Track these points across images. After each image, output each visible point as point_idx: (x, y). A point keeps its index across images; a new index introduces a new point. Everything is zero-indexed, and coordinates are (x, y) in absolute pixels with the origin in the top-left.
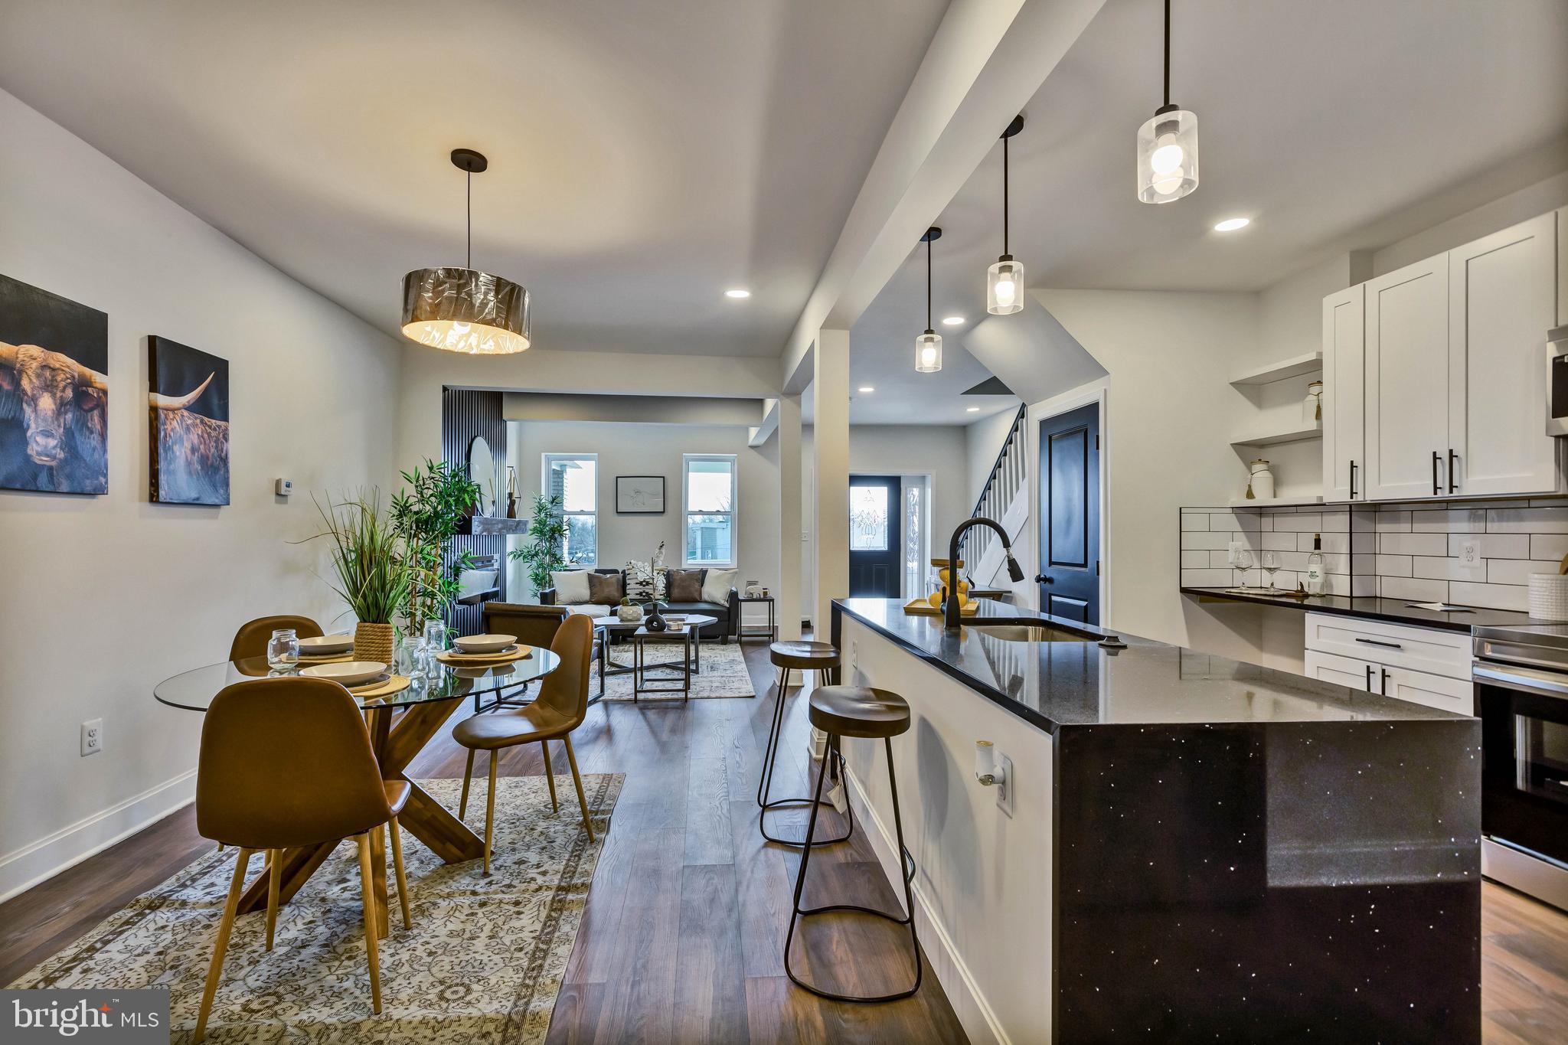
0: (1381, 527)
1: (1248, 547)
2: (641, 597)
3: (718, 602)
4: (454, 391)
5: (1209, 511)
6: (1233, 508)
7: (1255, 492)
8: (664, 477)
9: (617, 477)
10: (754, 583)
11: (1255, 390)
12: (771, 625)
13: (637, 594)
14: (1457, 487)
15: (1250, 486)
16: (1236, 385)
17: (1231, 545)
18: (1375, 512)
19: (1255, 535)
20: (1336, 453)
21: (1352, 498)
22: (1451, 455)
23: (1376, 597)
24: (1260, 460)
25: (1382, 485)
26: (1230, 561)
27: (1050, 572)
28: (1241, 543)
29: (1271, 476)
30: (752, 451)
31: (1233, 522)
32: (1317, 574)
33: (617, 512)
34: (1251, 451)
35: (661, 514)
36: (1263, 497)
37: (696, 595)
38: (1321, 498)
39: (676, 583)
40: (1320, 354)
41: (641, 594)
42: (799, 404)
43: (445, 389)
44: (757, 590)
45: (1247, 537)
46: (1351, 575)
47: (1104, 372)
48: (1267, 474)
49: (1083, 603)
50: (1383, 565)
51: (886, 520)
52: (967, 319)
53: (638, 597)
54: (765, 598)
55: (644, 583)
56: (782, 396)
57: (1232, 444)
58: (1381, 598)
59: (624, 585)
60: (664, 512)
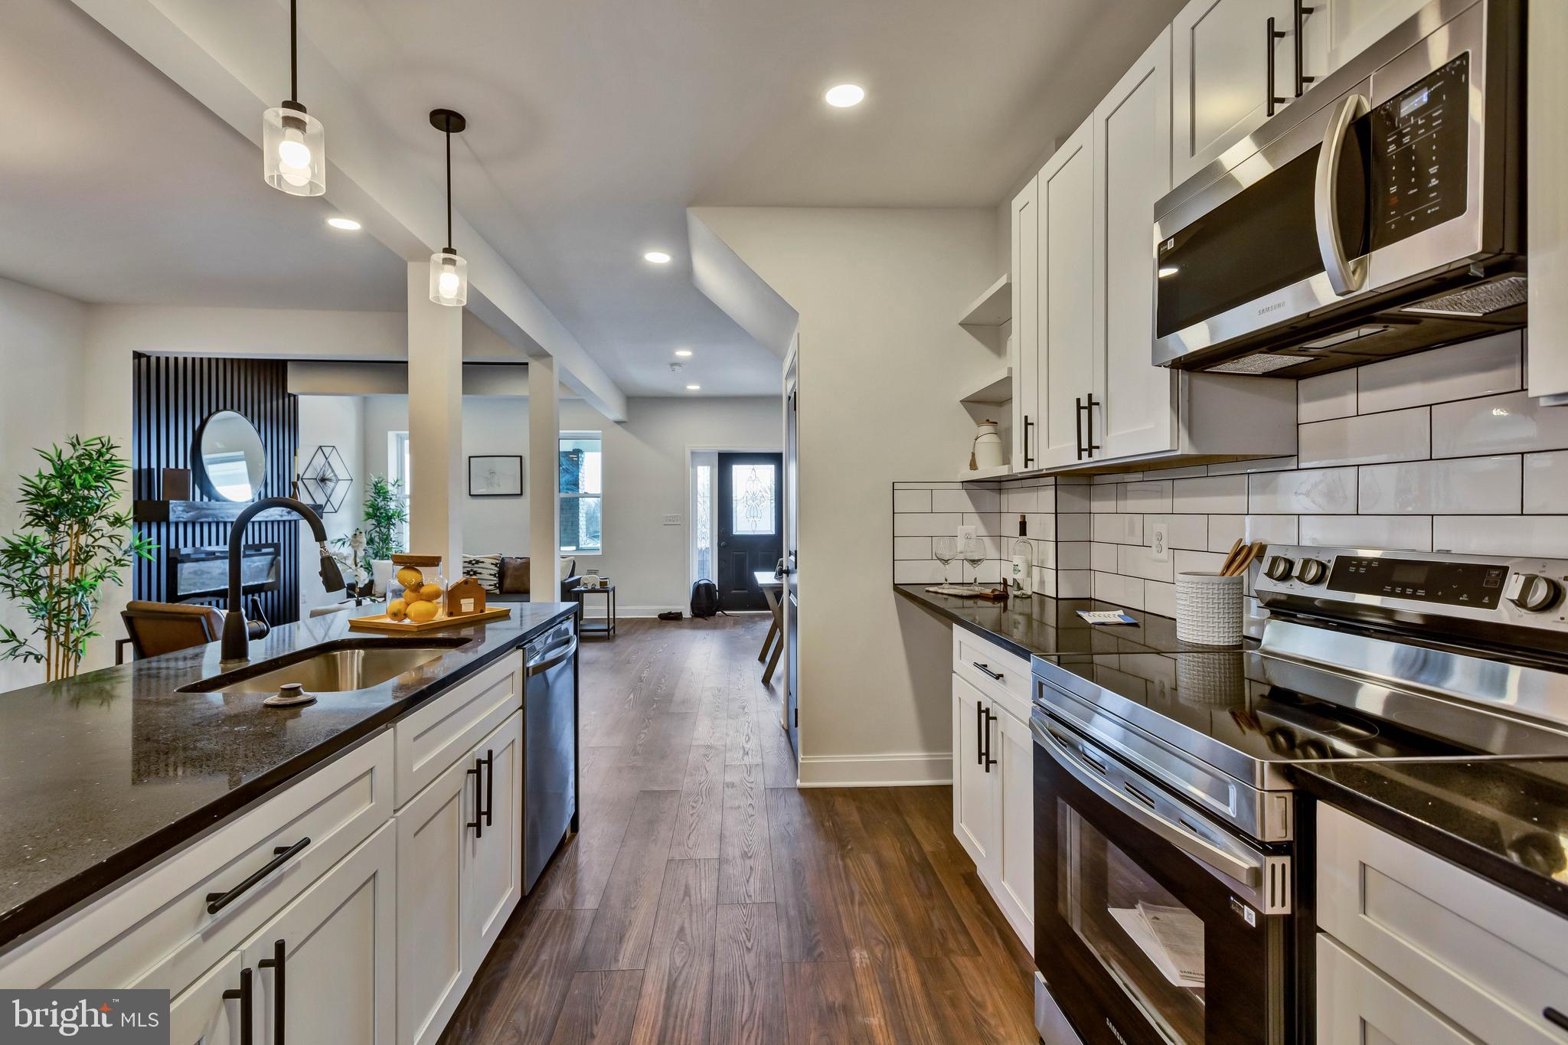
0: (1096, 506)
1: (983, 531)
4: (153, 360)
5: (930, 485)
6: (962, 482)
7: (979, 464)
8: (521, 457)
9: (470, 457)
10: (595, 572)
12: (611, 617)
14: (1098, 447)
15: (973, 454)
17: (961, 530)
18: (1091, 485)
19: (990, 516)
21: (1026, 466)
22: (1091, 403)
24: (988, 420)
25: (1050, 448)
26: (958, 551)
28: (974, 527)
29: (998, 441)
30: (619, 428)
31: (963, 500)
32: (1019, 568)
33: (467, 495)
35: (514, 497)
36: (989, 468)
39: (509, 572)
43: (137, 356)
44: (594, 580)
45: (981, 518)
46: (1057, 570)
48: (994, 438)
50: (1100, 556)
51: (773, 501)
54: (603, 588)
57: (961, 401)
60: (521, 494)
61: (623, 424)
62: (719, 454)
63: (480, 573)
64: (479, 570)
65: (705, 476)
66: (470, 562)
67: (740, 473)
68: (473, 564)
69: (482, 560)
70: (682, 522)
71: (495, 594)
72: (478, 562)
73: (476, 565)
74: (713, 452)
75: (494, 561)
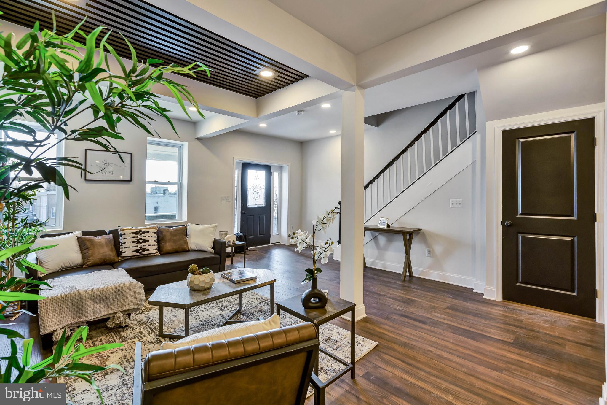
2: (138, 254)
3: (205, 249)
8: (131, 154)
9: (86, 150)
13: (133, 252)
30: (197, 141)
35: (128, 182)
37: (184, 247)
41: (138, 251)
49: (570, 239)
51: (264, 189)
53: (135, 254)
55: (141, 241)
59: (117, 244)
60: (131, 181)
61: (201, 140)
62: (242, 163)
63: (148, 241)
64: (147, 239)
65: (237, 174)
66: (138, 233)
67: (251, 173)
69: (147, 230)
70: (229, 200)
71: (157, 256)
72: (144, 232)
73: (144, 235)
74: (239, 162)
75: (156, 231)
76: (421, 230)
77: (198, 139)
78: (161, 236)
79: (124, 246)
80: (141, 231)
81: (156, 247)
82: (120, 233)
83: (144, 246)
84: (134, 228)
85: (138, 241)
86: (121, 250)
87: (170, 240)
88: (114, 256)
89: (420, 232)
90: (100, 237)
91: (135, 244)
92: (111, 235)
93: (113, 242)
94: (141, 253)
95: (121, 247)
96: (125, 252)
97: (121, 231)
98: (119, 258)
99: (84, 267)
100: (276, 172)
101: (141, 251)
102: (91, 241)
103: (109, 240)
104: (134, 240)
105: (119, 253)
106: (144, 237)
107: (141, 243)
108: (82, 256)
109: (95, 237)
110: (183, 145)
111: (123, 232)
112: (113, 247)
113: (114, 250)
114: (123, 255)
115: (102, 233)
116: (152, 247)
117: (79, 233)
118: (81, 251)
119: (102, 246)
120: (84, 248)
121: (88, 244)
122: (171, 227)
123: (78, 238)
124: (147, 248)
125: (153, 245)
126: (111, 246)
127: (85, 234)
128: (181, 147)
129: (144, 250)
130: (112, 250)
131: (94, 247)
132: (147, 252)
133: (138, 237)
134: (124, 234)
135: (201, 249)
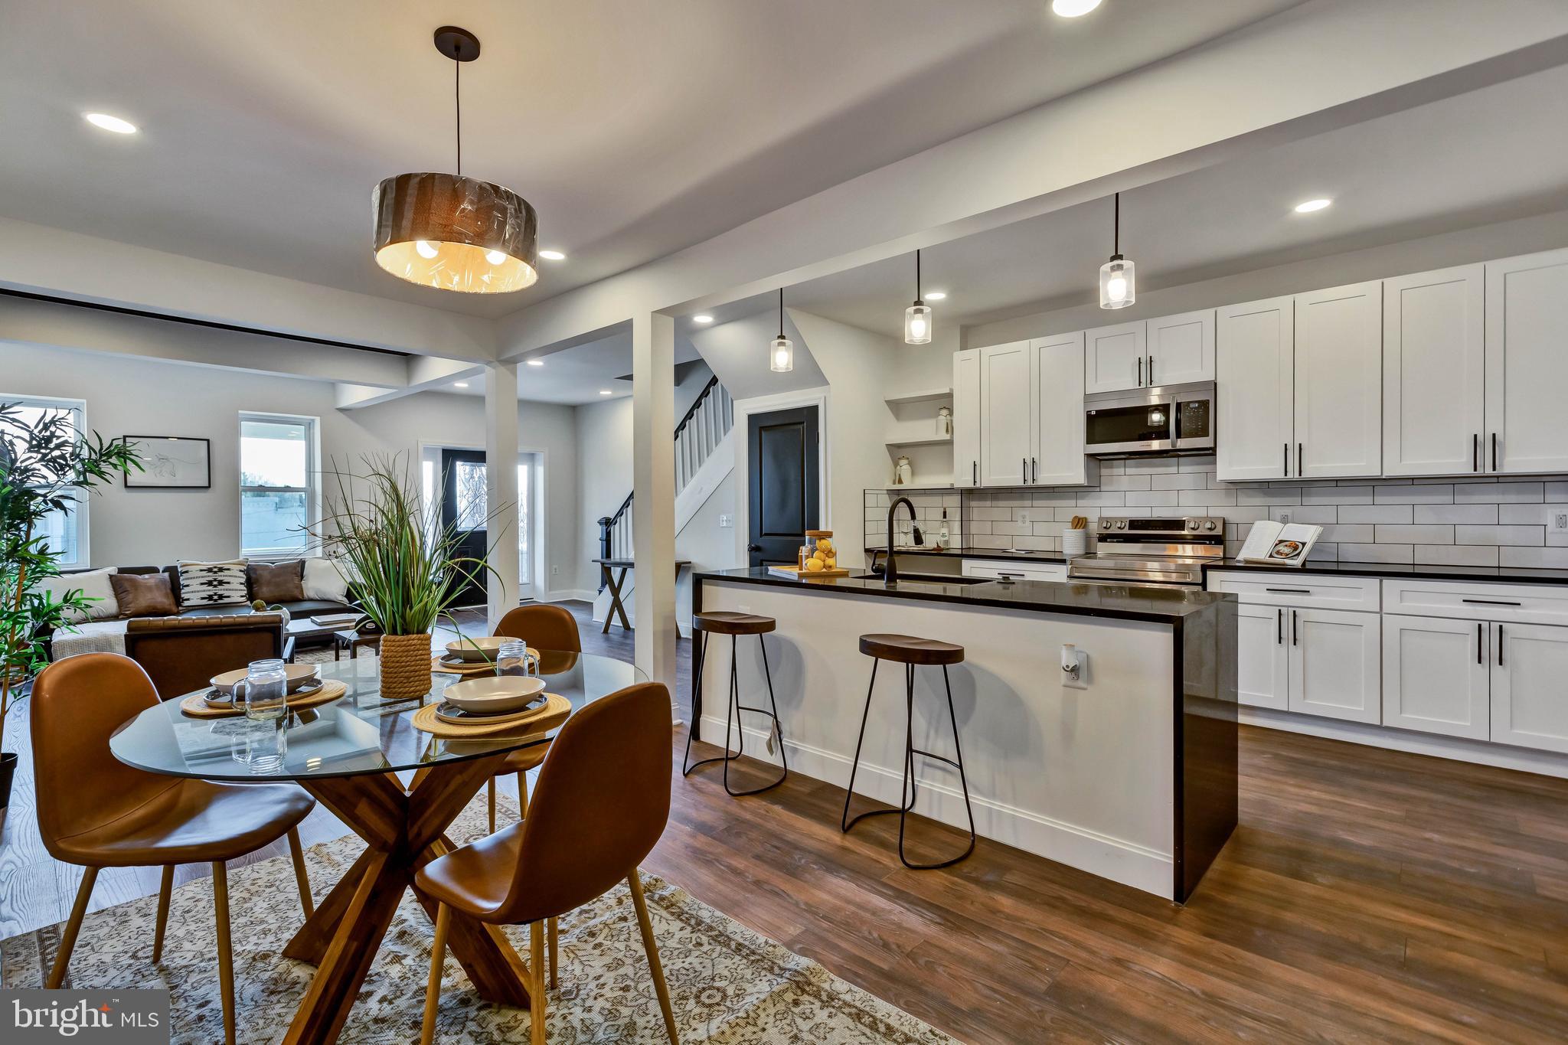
2: (211, 602)
3: (332, 597)
5: (876, 493)
6: (887, 490)
7: (903, 479)
8: (208, 441)
11: (898, 408)
13: (203, 598)
15: (898, 476)
16: (889, 402)
20: (964, 455)
21: (973, 484)
23: (970, 548)
24: (903, 457)
27: (762, 542)
30: (341, 415)
33: (126, 486)
34: (896, 451)
35: (204, 490)
36: (907, 482)
37: (296, 593)
38: (952, 485)
39: (263, 580)
40: (951, 390)
41: (210, 598)
42: (514, 373)
46: (962, 534)
47: (825, 382)
48: (909, 466)
52: (715, 318)
53: (205, 602)
55: (215, 583)
56: (497, 364)
57: (887, 445)
58: (973, 548)
59: (175, 587)
60: (209, 487)
61: (346, 412)
62: (443, 450)
63: (228, 583)
64: (226, 579)
65: (429, 472)
66: (210, 570)
67: (464, 470)
68: (215, 572)
69: (226, 567)
71: (245, 606)
72: (221, 570)
73: (220, 573)
74: (435, 450)
75: (244, 568)
76: (690, 562)
77: (342, 410)
78: (253, 576)
79: (186, 589)
80: (215, 567)
81: (244, 593)
82: (179, 570)
83: (220, 590)
84: (205, 563)
85: (210, 583)
86: (183, 596)
87: (269, 583)
88: (170, 605)
89: (690, 567)
90: (147, 576)
91: (205, 587)
92: (166, 575)
93: (169, 585)
94: (216, 600)
95: (183, 591)
96: (188, 599)
97: (181, 566)
98: (180, 608)
99: (120, 617)
100: (522, 464)
101: (216, 597)
102: (134, 583)
103: (163, 581)
104: (204, 580)
105: (178, 600)
106: (220, 576)
107: (215, 586)
108: (118, 602)
109: (139, 576)
110: (313, 420)
111: (185, 569)
112: (169, 591)
113: (171, 596)
114: (186, 603)
115: (154, 570)
116: (236, 591)
117: (112, 570)
118: (117, 595)
119: (149, 589)
120: (120, 591)
121: (127, 585)
122: (273, 563)
123: (111, 576)
124: (226, 593)
125: (236, 590)
126: (166, 588)
127: (121, 571)
128: (309, 426)
129: (221, 597)
130: (166, 595)
131: (136, 589)
132: (226, 600)
133: (211, 577)
134: (187, 572)
135: (325, 598)
